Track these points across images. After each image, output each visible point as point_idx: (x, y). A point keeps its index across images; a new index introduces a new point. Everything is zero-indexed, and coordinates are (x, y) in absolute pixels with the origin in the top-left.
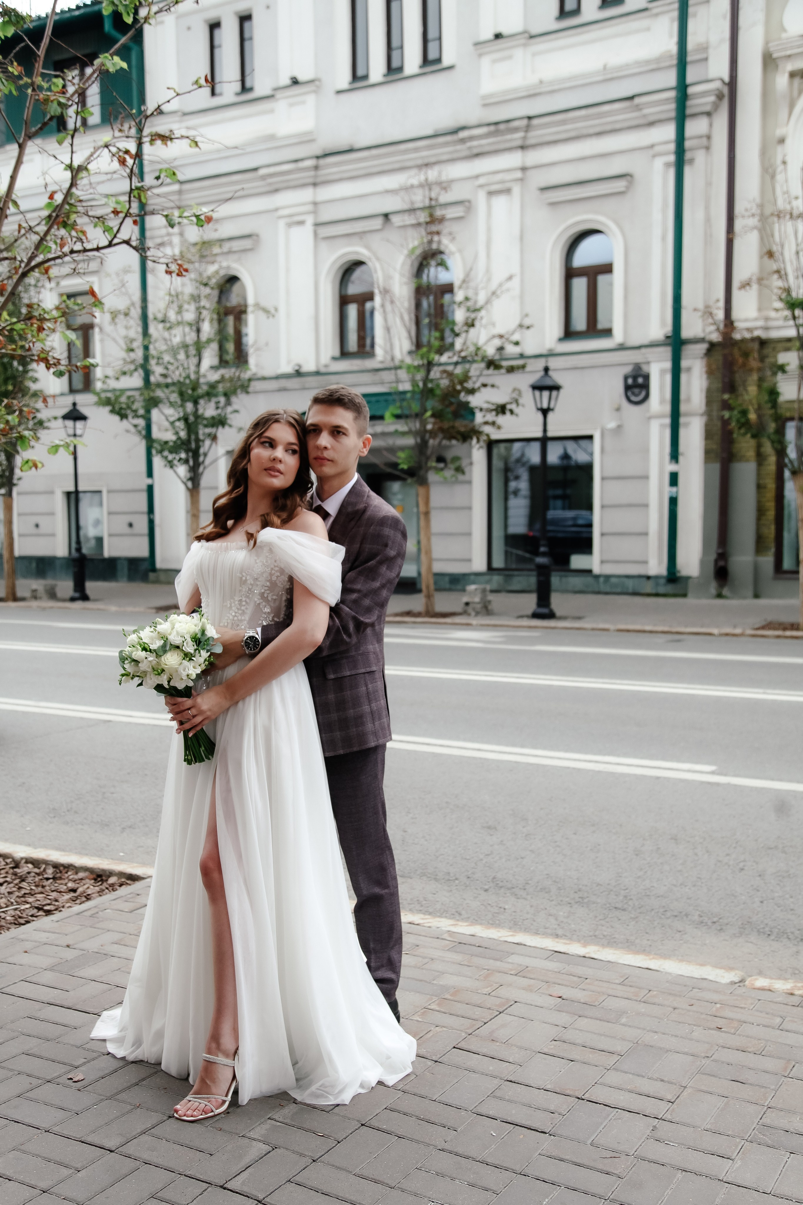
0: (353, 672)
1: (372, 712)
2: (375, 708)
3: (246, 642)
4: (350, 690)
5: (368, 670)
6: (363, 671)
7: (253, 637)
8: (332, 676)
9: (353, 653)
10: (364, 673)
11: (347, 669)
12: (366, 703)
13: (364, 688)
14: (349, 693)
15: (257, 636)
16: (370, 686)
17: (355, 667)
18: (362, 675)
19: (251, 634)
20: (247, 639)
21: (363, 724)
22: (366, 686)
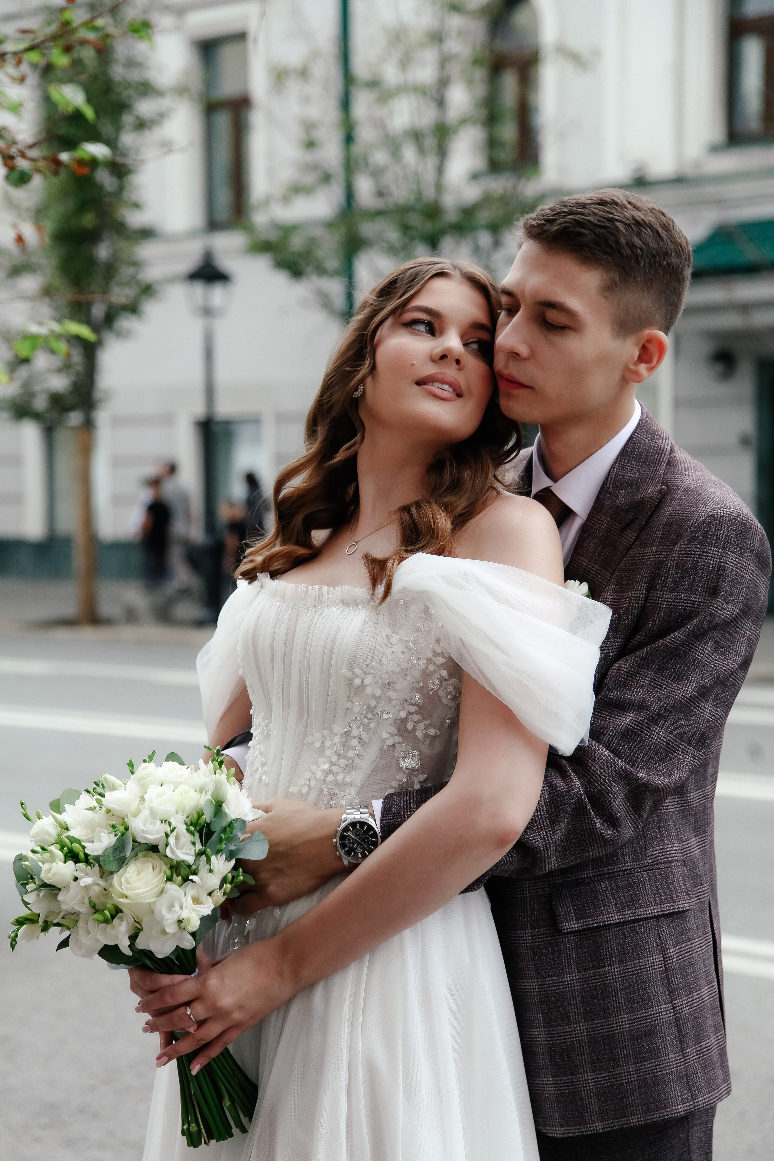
0: (629, 915)
1: (678, 1022)
2: (686, 1011)
3: (343, 837)
4: (620, 962)
5: (667, 908)
6: (654, 911)
7: (362, 824)
8: (573, 925)
9: (629, 865)
10: (657, 918)
11: (613, 908)
12: (664, 997)
13: (657, 958)
14: (617, 969)
15: (371, 822)
16: (673, 951)
17: (634, 902)
18: (651, 924)
19: (358, 816)
20: (346, 829)
21: (654, 1053)
22: (663, 951)
